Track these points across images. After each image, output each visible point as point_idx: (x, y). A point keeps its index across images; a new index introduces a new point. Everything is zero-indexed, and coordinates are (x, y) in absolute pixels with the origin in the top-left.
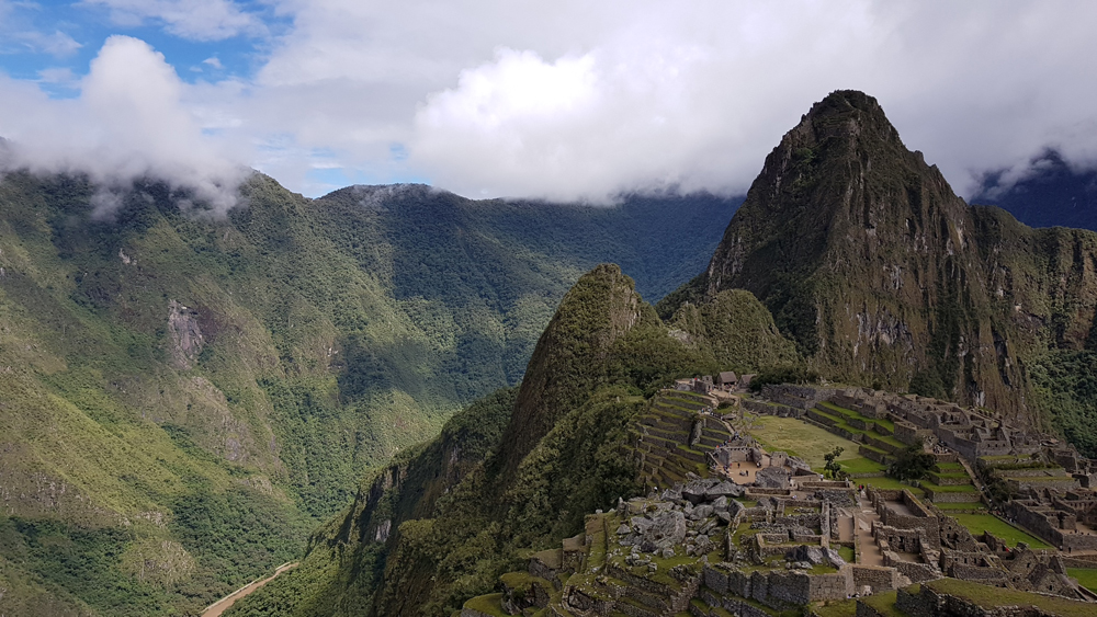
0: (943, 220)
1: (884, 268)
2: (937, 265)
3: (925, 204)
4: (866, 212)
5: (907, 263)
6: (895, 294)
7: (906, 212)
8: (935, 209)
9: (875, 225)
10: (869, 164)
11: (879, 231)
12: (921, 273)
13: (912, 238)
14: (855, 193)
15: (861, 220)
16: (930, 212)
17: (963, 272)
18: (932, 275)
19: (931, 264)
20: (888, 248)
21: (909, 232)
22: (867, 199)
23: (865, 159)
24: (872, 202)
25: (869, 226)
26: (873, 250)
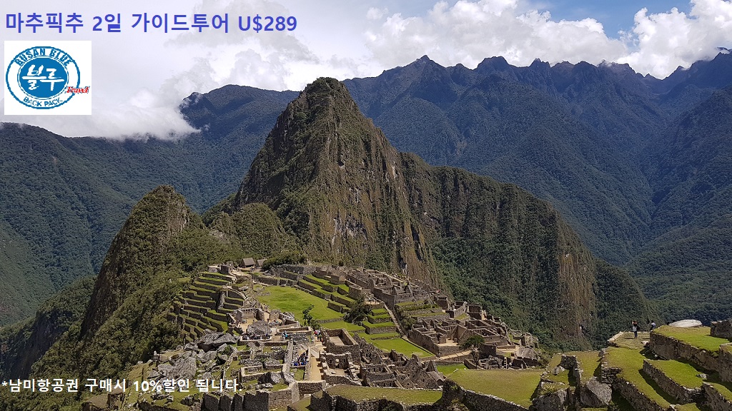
0: (383, 160)
1: (350, 190)
2: (381, 188)
3: (373, 151)
4: (339, 154)
5: (363, 187)
6: (356, 205)
7: (363, 155)
8: (379, 154)
9: (344, 162)
10: (341, 124)
11: (347, 167)
12: (371, 192)
13: (366, 171)
14: (332, 142)
15: (336, 160)
16: (376, 155)
17: (395, 192)
18: (377, 194)
19: (377, 187)
20: (352, 177)
21: (364, 167)
22: (339, 146)
23: (338, 121)
24: (343, 148)
25: (341, 164)
26: (343, 178)
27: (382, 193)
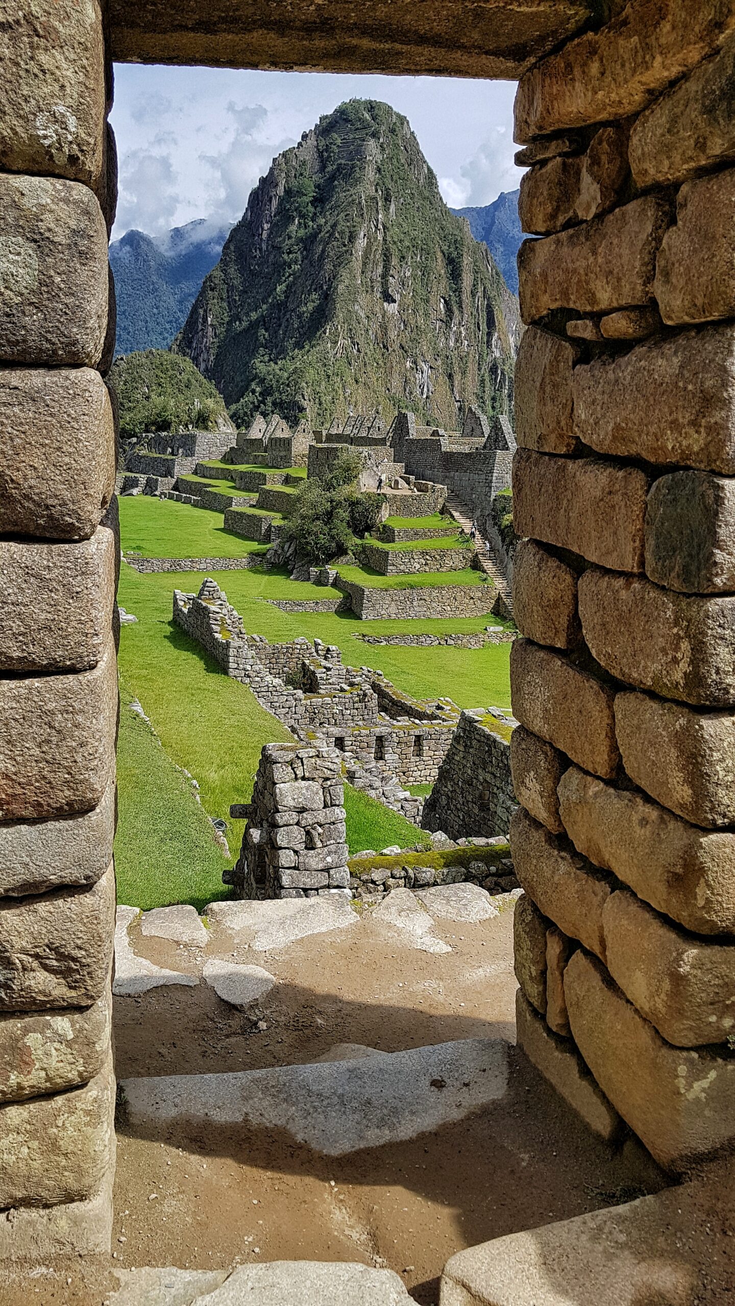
0: (489, 306)
1: (408, 364)
2: (479, 369)
3: (467, 280)
4: (384, 276)
5: (439, 362)
6: (421, 405)
7: (442, 287)
8: (480, 289)
9: (397, 297)
10: (392, 208)
11: (403, 309)
12: (457, 378)
13: (448, 326)
14: (369, 245)
15: (378, 287)
16: (473, 294)
18: (471, 383)
19: (472, 367)
20: (413, 335)
21: (443, 317)
22: (387, 257)
23: (387, 199)
24: (394, 261)
25: (388, 298)
26: (393, 334)
27: (483, 381)
